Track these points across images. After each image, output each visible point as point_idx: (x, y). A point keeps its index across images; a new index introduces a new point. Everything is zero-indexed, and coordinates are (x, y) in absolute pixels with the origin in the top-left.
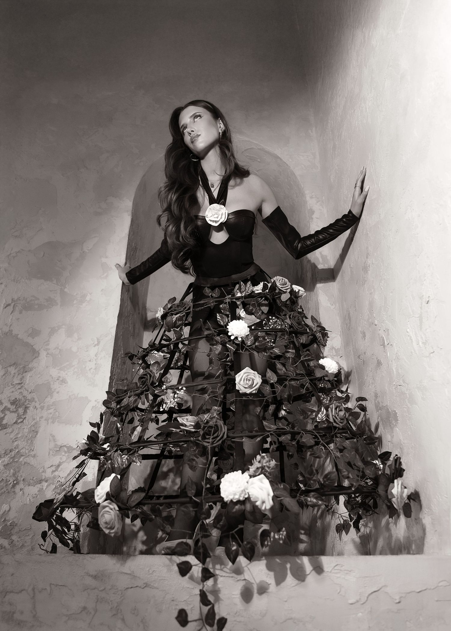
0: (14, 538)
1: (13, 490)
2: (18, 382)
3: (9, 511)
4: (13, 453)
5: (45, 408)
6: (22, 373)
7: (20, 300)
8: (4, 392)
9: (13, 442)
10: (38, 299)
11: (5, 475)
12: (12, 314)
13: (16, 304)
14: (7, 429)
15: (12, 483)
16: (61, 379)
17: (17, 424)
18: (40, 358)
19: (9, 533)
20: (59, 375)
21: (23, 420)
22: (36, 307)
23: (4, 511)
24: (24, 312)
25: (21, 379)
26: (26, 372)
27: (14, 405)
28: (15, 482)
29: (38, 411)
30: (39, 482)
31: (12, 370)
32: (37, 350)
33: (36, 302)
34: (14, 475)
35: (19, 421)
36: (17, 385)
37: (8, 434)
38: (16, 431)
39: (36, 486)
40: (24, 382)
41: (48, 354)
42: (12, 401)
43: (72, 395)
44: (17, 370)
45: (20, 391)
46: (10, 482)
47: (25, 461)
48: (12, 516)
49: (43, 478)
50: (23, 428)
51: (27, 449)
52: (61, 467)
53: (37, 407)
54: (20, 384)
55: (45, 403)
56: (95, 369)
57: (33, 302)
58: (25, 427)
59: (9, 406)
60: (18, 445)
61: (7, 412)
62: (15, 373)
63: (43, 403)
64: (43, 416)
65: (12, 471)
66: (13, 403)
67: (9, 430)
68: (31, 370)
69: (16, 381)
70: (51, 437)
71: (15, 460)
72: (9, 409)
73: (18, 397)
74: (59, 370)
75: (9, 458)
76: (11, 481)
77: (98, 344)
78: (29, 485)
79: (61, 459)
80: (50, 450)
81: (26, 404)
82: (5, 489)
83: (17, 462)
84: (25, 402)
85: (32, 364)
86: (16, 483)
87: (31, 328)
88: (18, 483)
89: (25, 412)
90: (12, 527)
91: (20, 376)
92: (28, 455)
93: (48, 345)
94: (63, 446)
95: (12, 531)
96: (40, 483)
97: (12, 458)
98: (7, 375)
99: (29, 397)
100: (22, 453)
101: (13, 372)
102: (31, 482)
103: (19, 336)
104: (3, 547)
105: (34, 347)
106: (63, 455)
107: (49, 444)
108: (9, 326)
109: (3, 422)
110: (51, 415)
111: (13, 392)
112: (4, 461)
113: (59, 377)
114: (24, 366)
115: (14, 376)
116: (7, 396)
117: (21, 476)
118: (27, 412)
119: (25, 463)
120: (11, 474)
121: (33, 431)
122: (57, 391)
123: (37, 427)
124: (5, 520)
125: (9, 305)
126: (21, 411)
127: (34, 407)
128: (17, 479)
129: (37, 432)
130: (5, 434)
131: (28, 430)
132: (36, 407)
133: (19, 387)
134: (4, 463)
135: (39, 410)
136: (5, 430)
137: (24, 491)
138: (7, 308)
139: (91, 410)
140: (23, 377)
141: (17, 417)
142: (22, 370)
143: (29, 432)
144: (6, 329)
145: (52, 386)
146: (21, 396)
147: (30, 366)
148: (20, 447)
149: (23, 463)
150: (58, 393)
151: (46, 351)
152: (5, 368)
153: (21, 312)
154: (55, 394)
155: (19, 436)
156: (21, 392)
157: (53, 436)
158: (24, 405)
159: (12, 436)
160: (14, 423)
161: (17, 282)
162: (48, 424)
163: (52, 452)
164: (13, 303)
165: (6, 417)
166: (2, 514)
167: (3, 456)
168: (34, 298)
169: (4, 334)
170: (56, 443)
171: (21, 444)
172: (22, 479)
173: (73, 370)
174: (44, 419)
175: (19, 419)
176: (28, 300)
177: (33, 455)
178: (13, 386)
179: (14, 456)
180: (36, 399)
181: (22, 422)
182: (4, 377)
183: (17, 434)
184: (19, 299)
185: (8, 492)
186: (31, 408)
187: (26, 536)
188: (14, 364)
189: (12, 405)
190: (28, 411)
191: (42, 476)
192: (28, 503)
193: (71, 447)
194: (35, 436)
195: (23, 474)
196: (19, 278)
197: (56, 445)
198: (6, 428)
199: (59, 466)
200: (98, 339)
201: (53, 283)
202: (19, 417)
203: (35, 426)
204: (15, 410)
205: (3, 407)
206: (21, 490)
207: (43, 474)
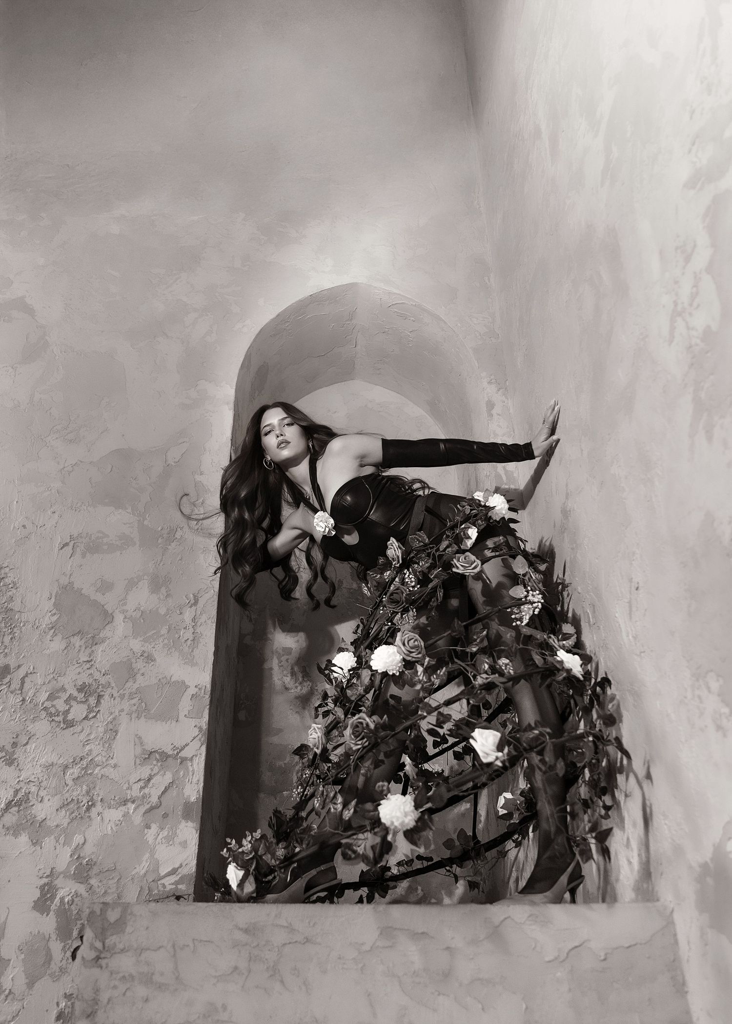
0: (93, 881)
1: (87, 815)
2: (85, 659)
3: (84, 844)
4: (85, 762)
5: (126, 697)
6: (90, 646)
7: (81, 537)
8: (67, 673)
9: (84, 745)
10: (108, 536)
11: (75, 793)
12: (71, 558)
13: (77, 544)
14: (75, 727)
15: (86, 805)
16: (146, 655)
17: (87, 719)
18: (114, 624)
19: (85, 875)
20: (143, 649)
21: (96, 715)
22: (105, 547)
23: (77, 843)
24: (88, 555)
25: (90, 655)
26: (96, 644)
27: (82, 693)
28: (90, 803)
29: (116, 702)
30: (123, 803)
31: (77, 641)
32: (110, 612)
33: (105, 540)
34: (88, 792)
35: (91, 716)
36: (85, 663)
37: (76, 735)
38: (87, 731)
39: (119, 808)
40: (94, 659)
41: (125, 618)
42: (80, 687)
43: (163, 678)
44: (83, 641)
45: (89, 672)
46: (82, 804)
47: (103, 773)
48: (88, 851)
49: (129, 797)
50: (96, 725)
51: (105, 757)
52: (152, 781)
53: (114, 696)
54: (88, 661)
55: (125, 690)
56: (193, 640)
57: (101, 540)
58: (100, 724)
59: (75, 693)
60: (90, 751)
61: (73, 703)
62: (80, 646)
63: (122, 690)
64: (123, 709)
65: (85, 787)
66: (80, 690)
67: (78, 728)
68: (103, 641)
69: (84, 657)
70: (136, 738)
71: (89, 772)
72: (75, 699)
73: (88, 681)
74: (142, 641)
75: (79, 769)
76: (85, 801)
77: (196, 602)
78: (110, 808)
79: (152, 770)
80: (136, 757)
81: (99, 691)
82: (76, 813)
83: (91, 774)
84: (98, 688)
85: (105, 633)
86: (92, 805)
87: (101, 580)
88: (93, 805)
89: (98, 702)
90: (90, 867)
91: (88, 651)
92: (105, 764)
93: (125, 604)
94: (154, 752)
95: (90, 873)
96: (125, 805)
97: (83, 769)
98: (69, 648)
99: (103, 680)
100: (98, 762)
101: (77, 645)
102: (112, 803)
103: (83, 592)
104: (79, 894)
105: (105, 607)
106: (155, 765)
107: (135, 749)
108: (68, 576)
109: (67, 716)
110: (136, 707)
111: (79, 673)
112: (73, 773)
113: (144, 652)
114: (93, 635)
115: (79, 650)
116: (72, 678)
117: (98, 795)
118: (100, 703)
119: (102, 775)
120: (84, 792)
121: (111, 730)
122: (141, 672)
123: (115, 725)
124: (79, 857)
125: (66, 544)
126: (92, 701)
127: (111, 696)
128: (92, 799)
129: (116, 732)
130: (72, 735)
131: (103, 729)
132: (112, 695)
133: (88, 666)
134: (74, 777)
135: (118, 700)
136: (72, 728)
137: (103, 815)
138: (64, 549)
139: (191, 699)
140: (93, 651)
141: (87, 710)
142: (90, 641)
143: (105, 732)
144: (64, 581)
145: (134, 665)
146: (92, 680)
147: (101, 635)
148: (94, 753)
149: (100, 776)
150: (143, 674)
151: (123, 613)
152: (67, 638)
153: (84, 556)
154: (138, 676)
155: (92, 737)
156: (91, 674)
157: (140, 738)
158: (96, 692)
159: (83, 737)
160: (84, 719)
161: (75, 510)
162: (131, 719)
163: (139, 761)
164: (73, 542)
165: (72, 710)
166: (75, 849)
167: (71, 766)
168: (101, 535)
169: (62, 587)
170: (144, 747)
171: (96, 748)
172: (99, 798)
173: (162, 642)
174: (125, 712)
175: (90, 713)
176: (93, 538)
177: (112, 765)
178: (79, 665)
179: (87, 766)
180: (113, 685)
181: (94, 717)
182: (66, 651)
183: (88, 734)
184: (80, 535)
185: (82, 817)
186: (106, 697)
187: (109, 879)
188: (79, 632)
189: (79, 692)
190: (102, 701)
191: (127, 794)
192: (110, 832)
193: (165, 753)
194: (114, 738)
195: (100, 792)
196: (79, 505)
197: (144, 749)
198: (73, 726)
199: (149, 780)
200: (195, 596)
201: (127, 512)
202: (90, 710)
203: (113, 722)
204: (84, 700)
205: (68, 695)
206: (98, 814)
207: (129, 792)
